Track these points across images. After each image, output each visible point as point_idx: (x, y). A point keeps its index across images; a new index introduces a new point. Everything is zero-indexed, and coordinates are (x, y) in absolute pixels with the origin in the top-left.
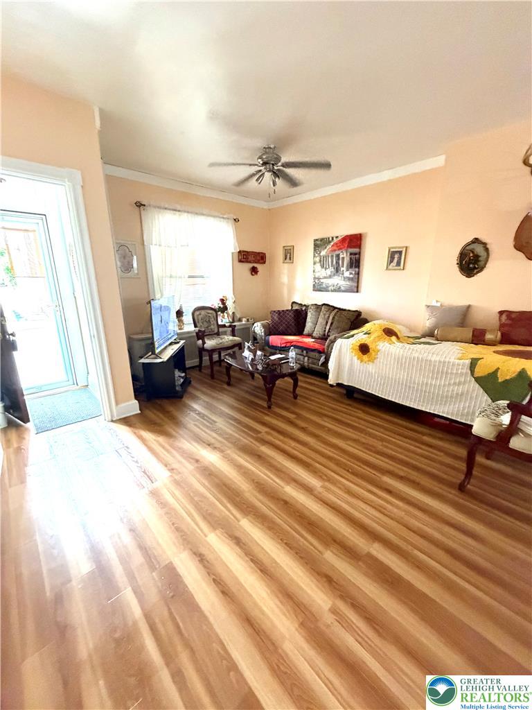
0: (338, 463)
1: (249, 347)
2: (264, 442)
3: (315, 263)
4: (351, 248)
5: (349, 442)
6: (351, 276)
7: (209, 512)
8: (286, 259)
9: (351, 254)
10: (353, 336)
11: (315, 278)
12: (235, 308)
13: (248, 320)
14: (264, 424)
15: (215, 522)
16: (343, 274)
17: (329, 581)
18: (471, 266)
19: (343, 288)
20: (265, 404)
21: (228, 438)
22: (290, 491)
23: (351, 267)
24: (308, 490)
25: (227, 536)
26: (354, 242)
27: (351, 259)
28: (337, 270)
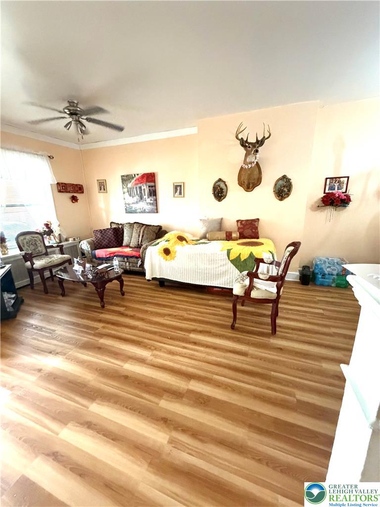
0: (161, 335)
1: (78, 262)
2: (102, 335)
3: (124, 193)
4: (149, 182)
5: (166, 318)
6: (152, 202)
7: (57, 412)
8: (101, 189)
9: (149, 187)
10: (158, 243)
11: (126, 204)
12: (60, 230)
13: (74, 240)
14: (100, 321)
15: (63, 418)
16: (146, 200)
17: (165, 421)
18: (220, 195)
19: (147, 210)
20: (99, 305)
21: (68, 341)
22: (130, 367)
23: (151, 195)
24: (142, 361)
25: (79, 425)
26: (150, 178)
27: (149, 190)
28: (141, 198)
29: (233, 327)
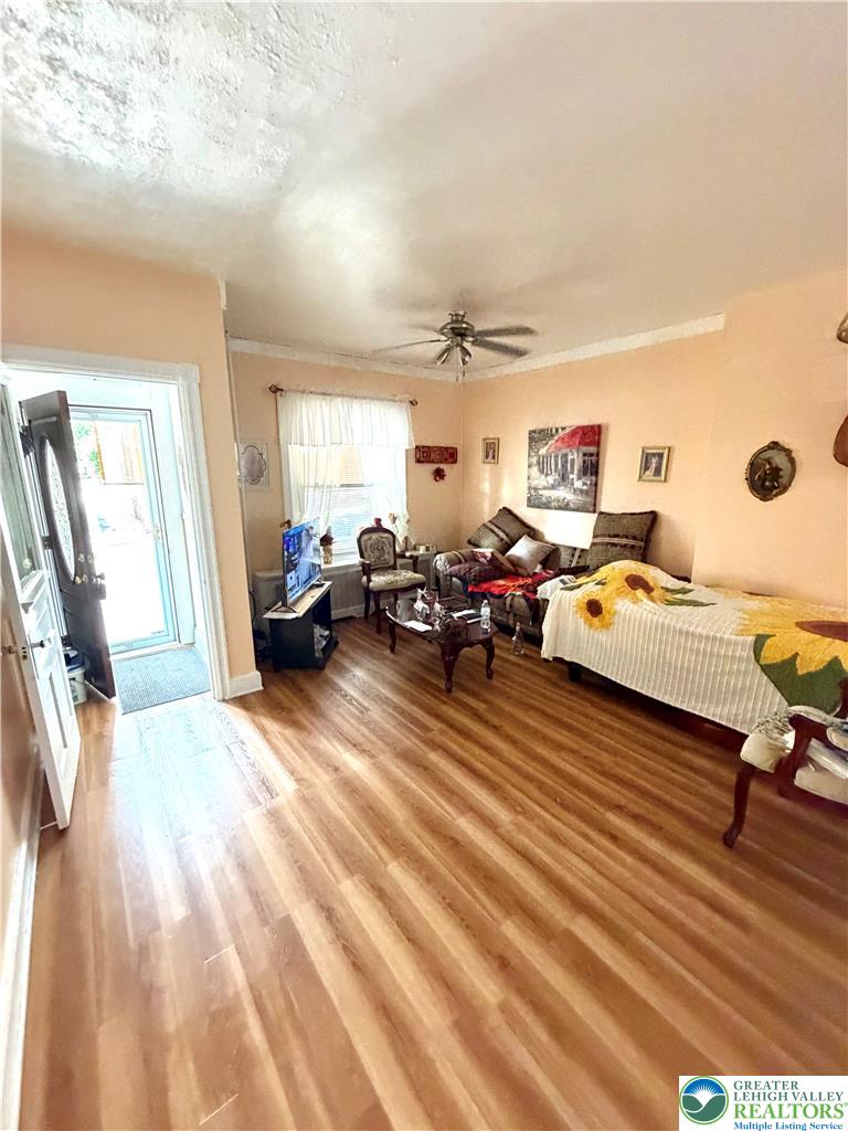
0: (541, 786)
1: (423, 596)
2: (434, 745)
3: (530, 466)
4: (586, 444)
5: (563, 754)
6: (585, 487)
7: (345, 848)
8: (487, 457)
9: (585, 455)
10: (579, 586)
11: (529, 488)
12: (409, 530)
13: (427, 549)
14: (438, 717)
15: (353, 862)
16: (573, 484)
17: (504, 964)
18: (767, 484)
19: (571, 505)
20: (442, 684)
21: (384, 737)
22: (466, 826)
23: (585, 473)
24: (489, 823)
25: (368, 885)
26: (591, 436)
27: (584, 462)
28: (564, 478)
29: (729, 841)
